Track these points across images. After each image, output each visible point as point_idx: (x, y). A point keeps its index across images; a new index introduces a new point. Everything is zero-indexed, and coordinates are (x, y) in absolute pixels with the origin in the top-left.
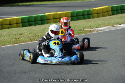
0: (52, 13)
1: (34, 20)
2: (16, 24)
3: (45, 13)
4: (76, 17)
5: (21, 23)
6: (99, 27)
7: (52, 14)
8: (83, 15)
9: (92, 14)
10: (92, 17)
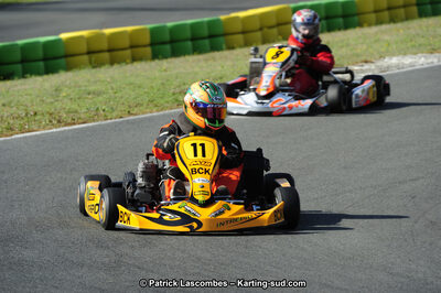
0: (84, 33)
1: (18, 56)
4: (168, 47)
7: (81, 37)
8: (193, 39)
10: (224, 47)
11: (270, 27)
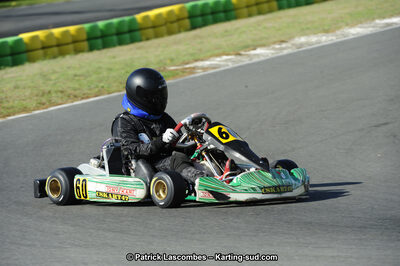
6: (202, 60)
8: (119, 33)
9: (141, 29)
11: (172, 22)
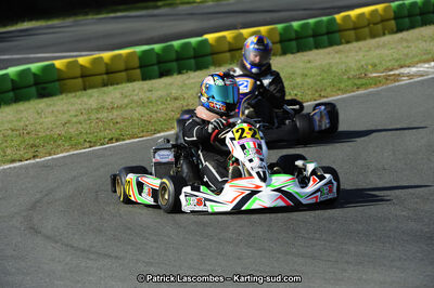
1: (174, 56)
2: (126, 70)
3: (201, 35)
4: (294, 43)
5: (141, 67)
6: (409, 66)
8: (314, 36)
9: (340, 31)
10: (343, 41)
11: (375, 24)
